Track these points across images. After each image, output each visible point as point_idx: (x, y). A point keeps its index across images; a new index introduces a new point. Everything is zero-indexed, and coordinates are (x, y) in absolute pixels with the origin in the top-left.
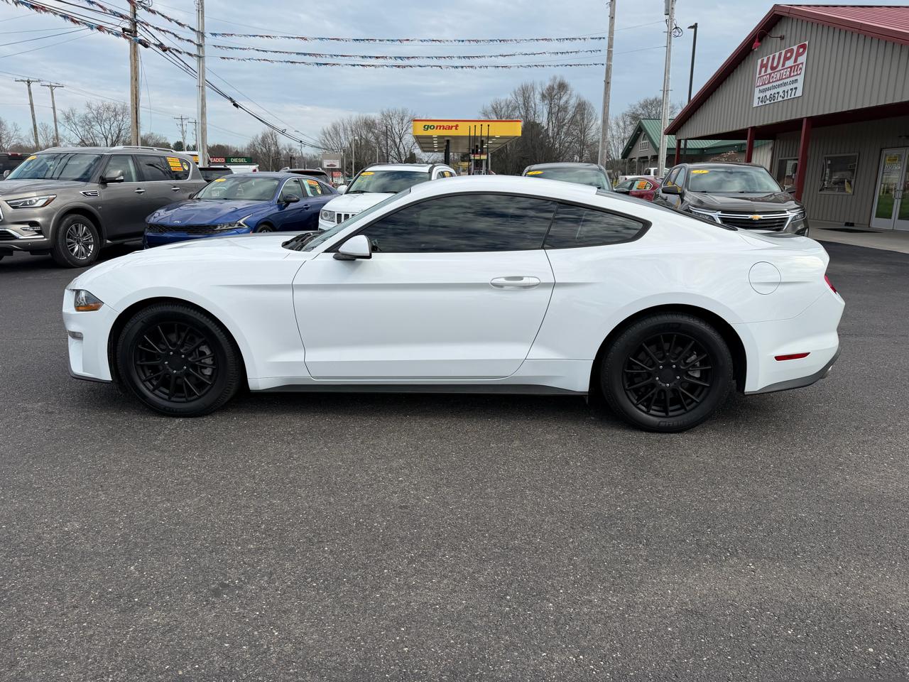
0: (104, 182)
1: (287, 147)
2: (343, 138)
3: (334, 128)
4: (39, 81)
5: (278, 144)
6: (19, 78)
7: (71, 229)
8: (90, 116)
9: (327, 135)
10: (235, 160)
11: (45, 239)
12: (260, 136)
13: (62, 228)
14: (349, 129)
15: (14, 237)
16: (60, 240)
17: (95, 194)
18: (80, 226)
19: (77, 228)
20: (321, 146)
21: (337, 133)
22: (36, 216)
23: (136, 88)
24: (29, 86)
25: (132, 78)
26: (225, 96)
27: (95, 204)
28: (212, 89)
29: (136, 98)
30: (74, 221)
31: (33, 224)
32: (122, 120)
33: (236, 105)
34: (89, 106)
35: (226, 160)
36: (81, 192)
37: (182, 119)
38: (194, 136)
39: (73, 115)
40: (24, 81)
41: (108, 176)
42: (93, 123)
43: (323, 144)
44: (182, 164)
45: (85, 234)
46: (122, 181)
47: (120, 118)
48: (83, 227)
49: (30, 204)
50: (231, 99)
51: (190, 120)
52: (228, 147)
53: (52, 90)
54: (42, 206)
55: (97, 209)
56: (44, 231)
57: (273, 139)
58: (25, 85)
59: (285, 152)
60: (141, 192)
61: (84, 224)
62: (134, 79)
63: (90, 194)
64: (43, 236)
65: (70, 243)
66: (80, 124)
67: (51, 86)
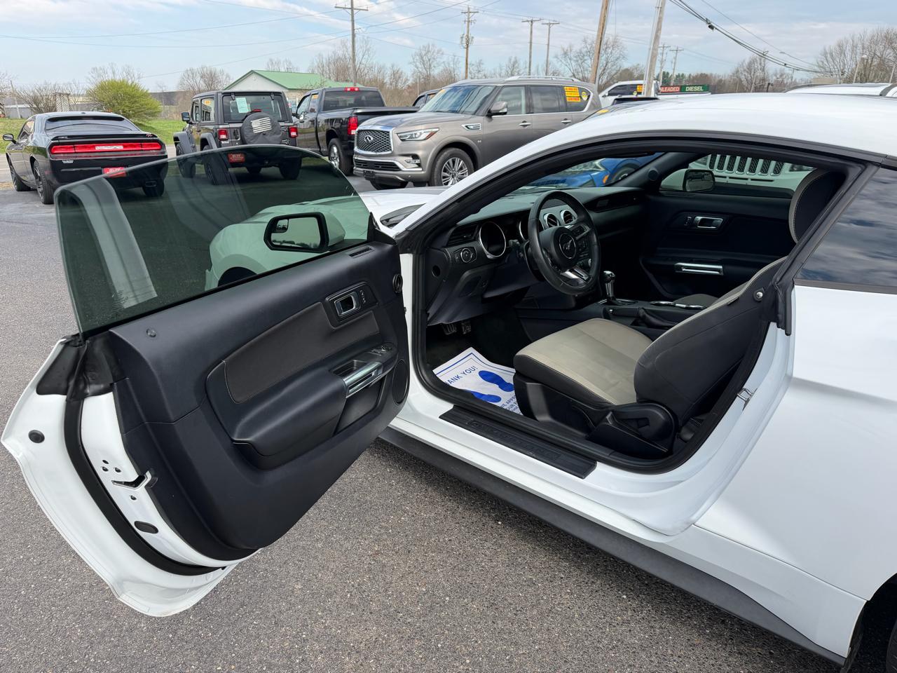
0: (490, 114)
1: (778, 72)
2: (849, 57)
3: (839, 46)
4: (541, 20)
5: (766, 69)
6: (526, 19)
7: (448, 163)
8: (584, 50)
9: (829, 55)
10: (691, 89)
11: (423, 172)
12: (747, 62)
13: (439, 162)
14: (860, 46)
15: (397, 169)
16: (435, 174)
17: (476, 128)
18: (457, 160)
19: (454, 162)
20: (817, 69)
21: (842, 51)
22: (418, 149)
23: (605, 17)
24: (532, 25)
26: (701, 18)
27: (474, 139)
28: (688, 11)
30: (451, 156)
31: (415, 157)
32: (611, 53)
33: (711, 27)
34: (585, 41)
35: (681, 89)
36: (464, 126)
37: (664, 47)
38: (673, 65)
39: (571, 51)
40: (528, 21)
41: (494, 108)
42: (586, 58)
43: (819, 66)
44: (580, 94)
45: (461, 169)
46: (505, 113)
47: (610, 51)
48: (460, 161)
49: (416, 137)
50: (707, 21)
51: (672, 48)
52: (711, 75)
53: (550, 27)
54: (425, 139)
55: (476, 143)
56: (422, 164)
57: (760, 64)
58: (528, 24)
59: (774, 78)
60: (527, 125)
61: (462, 158)
62: (604, 7)
63: (472, 127)
64: (421, 169)
65: (444, 177)
66: (575, 59)
67: (550, 24)
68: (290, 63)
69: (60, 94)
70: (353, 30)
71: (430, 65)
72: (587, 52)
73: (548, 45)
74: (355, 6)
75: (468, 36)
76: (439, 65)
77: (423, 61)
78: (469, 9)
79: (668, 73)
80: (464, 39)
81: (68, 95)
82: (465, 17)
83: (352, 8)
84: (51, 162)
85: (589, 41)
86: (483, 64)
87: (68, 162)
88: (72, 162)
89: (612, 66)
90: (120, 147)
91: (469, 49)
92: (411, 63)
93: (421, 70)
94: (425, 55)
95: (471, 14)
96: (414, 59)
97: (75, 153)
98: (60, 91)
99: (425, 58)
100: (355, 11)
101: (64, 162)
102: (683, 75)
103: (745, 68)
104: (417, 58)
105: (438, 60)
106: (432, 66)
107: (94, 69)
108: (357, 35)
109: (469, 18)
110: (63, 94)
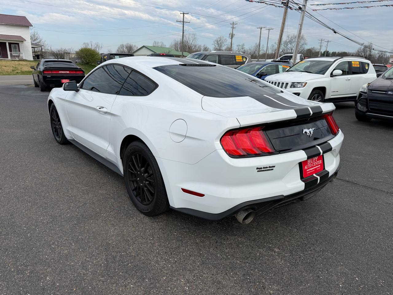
4: (265, 28)
6: (258, 27)
8: (287, 41)
23: (283, 27)
24: (261, 30)
25: (282, 23)
26: (330, 28)
29: (282, 32)
33: (335, 32)
34: (288, 37)
40: (259, 28)
42: (288, 44)
44: (243, 58)
52: (349, 52)
53: (269, 31)
58: (260, 29)
59: (378, 55)
62: (283, 24)
66: (283, 44)
67: (269, 29)
68: (163, 43)
69: (66, 53)
70: (183, 30)
71: (221, 46)
72: (289, 41)
73: (268, 38)
74: (185, 21)
75: (232, 34)
76: (225, 45)
77: (218, 44)
78: (233, 22)
79: (328, 51)
80: (231, 35)
81: (69, 53)
82: (232, 26)
83: (183, 22)
84: (43, 76)
85: (290, 37)
86: (244, 45)
87: (49, 76)
88: (50, 76)
89: (300, 47)
90: (68, 72)
91: (233, 39)
92: (213, 44)
93: (217, 47)
94: (219, 41)
95: (234, 25)
96: (214, 43)
97: (52, 73)
98: (66, 52)
99: (219, 42)
100: (184, 23)
101: (47, 76)
102: (335, 52)
103: (362, 50)
104: (216, 42)
105: (225, 43)
106: (222, 46)
108: (185, 33)
109: (233, 26)
110: (68, 53)
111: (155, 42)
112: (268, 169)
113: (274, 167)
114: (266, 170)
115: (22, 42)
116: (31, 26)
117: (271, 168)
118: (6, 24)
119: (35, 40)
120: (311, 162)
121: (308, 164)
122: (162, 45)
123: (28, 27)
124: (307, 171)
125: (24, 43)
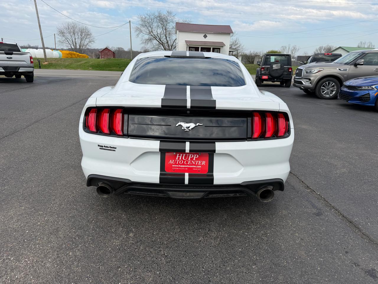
0: (356, 65)
7: (326, 84)
11: (312, 86)
13: (320, 83)
15: (302, 84)
16: (318, 87)
17: (345, 70)
18: (331, 83)
19: (329, 83)
22: (312, 77)
30: (329, 80)
31: (310, 80)
36: (338, 69)
41: (359, 62)
45: (333, 86)
46: (362, 65)
49: (312, 72)
54: (316, 73)
55: (343, 76)
56: (312, 83)
61: (334, 82)
63: (342, 70)
64: (311, 85)
65: (322, 89)
69: (257, 55)
107: (282, 47)
110: (258, 56)
111: (361, 43)
112: (109, 148)
113: (116, 148)
114: (107, 149)
115: (222, 47)
116: (231, 33)
117: (113, 149)
118: (214, 33)
119: (236, 45)
120: (182, 158)
121: (177, 159)
122: (369, 46)
123: (230, 34)
124: (173, 166)
125: (224, 48)
